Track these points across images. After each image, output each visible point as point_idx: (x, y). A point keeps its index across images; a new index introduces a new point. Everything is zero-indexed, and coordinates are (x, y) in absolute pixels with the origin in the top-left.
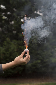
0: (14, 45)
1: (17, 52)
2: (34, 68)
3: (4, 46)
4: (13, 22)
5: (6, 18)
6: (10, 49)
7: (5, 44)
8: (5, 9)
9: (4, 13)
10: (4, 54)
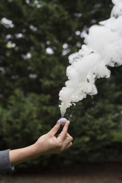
0: (31, 105)
1: (38, 118)
2: (76, 153)
3: (9, 106)
4: (29, 56)
5: (13, 45)
6: (22, 113)
7: (13, 102)
8: (12, 26)
9: (9, 36)
10: (10, 123)
